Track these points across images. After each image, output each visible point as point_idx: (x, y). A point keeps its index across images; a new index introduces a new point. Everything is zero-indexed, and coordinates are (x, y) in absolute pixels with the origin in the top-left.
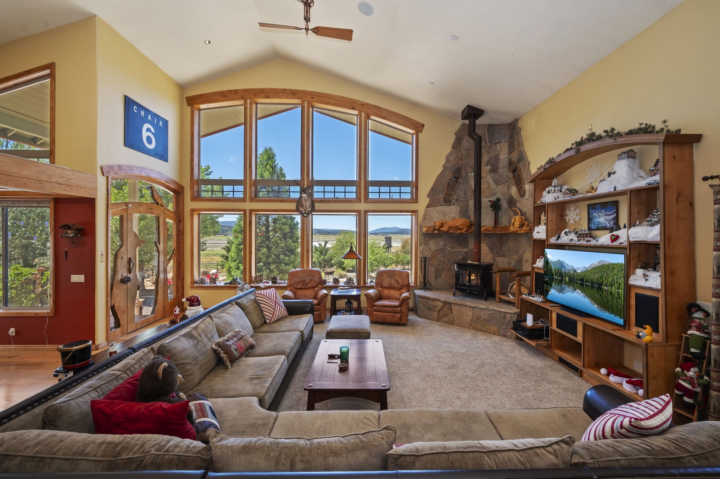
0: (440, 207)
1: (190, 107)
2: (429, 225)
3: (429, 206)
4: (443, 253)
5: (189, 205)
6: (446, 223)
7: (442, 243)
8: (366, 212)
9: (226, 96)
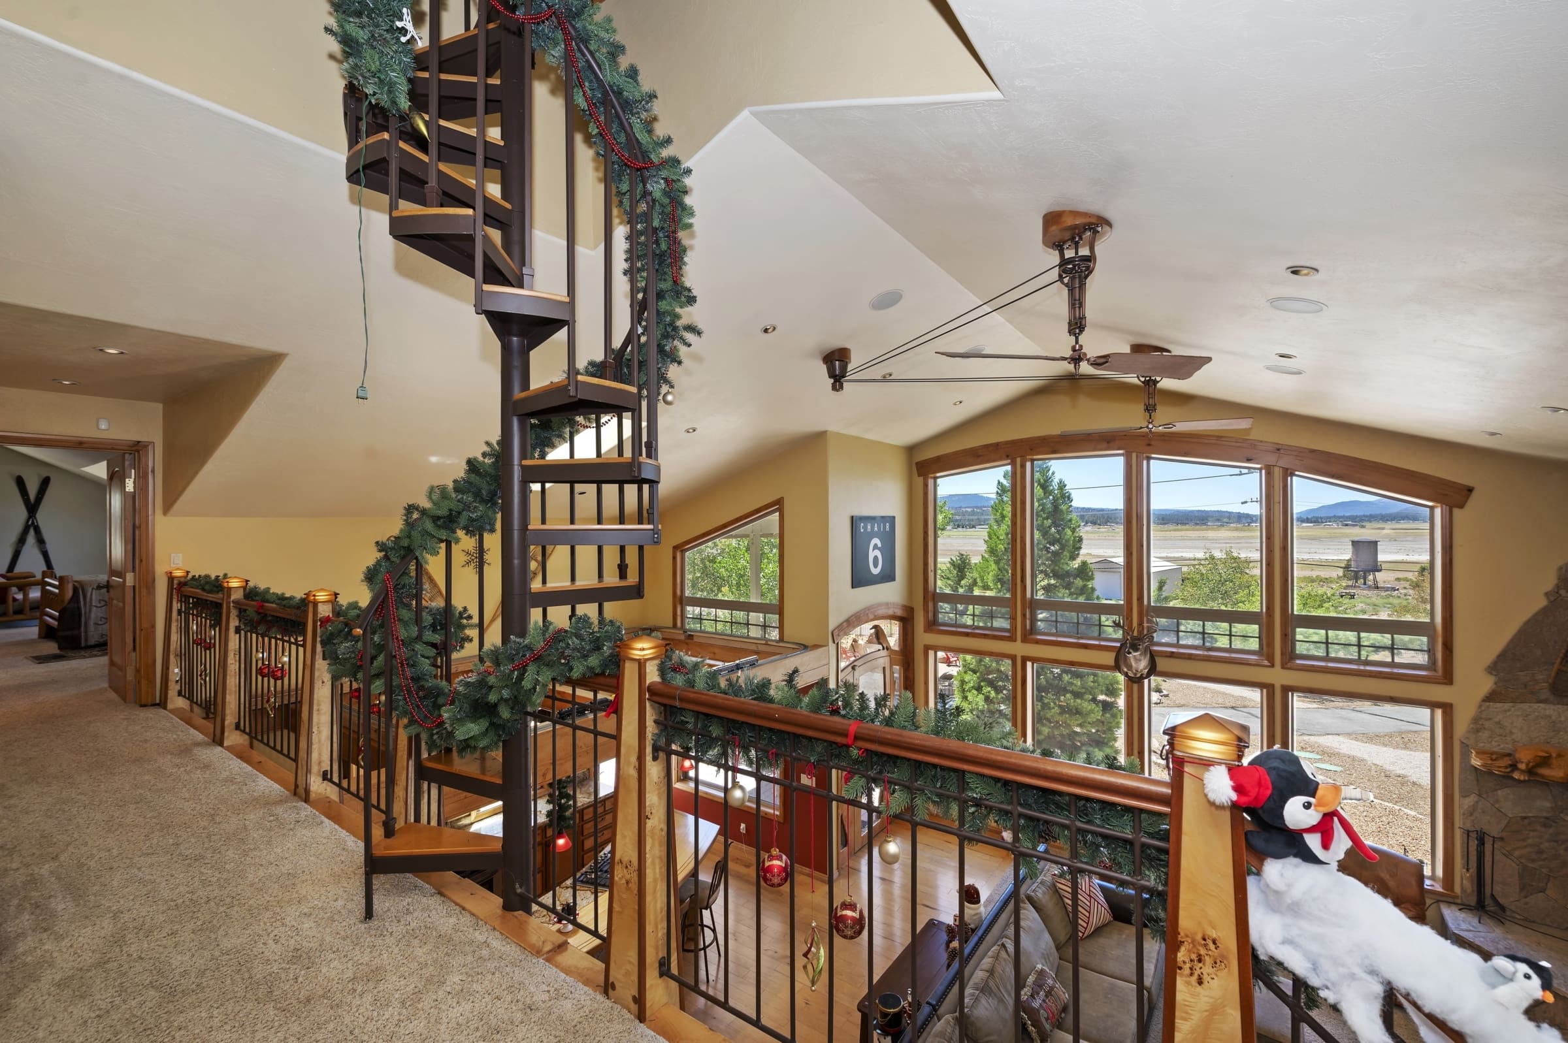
0: (1536, 706)
1: (922, 478)
2: (1495, 746)
3: (1491, 697)
4: (1551, 830)
5: (923, 638)
6: (1559, 756)
7: (1547, 804)
8: (1287, 689)
9: (979, 456)
